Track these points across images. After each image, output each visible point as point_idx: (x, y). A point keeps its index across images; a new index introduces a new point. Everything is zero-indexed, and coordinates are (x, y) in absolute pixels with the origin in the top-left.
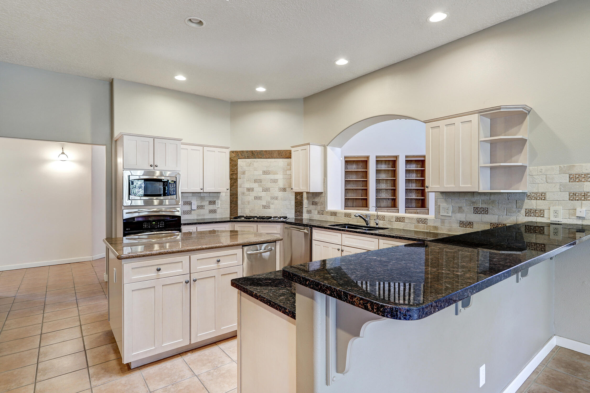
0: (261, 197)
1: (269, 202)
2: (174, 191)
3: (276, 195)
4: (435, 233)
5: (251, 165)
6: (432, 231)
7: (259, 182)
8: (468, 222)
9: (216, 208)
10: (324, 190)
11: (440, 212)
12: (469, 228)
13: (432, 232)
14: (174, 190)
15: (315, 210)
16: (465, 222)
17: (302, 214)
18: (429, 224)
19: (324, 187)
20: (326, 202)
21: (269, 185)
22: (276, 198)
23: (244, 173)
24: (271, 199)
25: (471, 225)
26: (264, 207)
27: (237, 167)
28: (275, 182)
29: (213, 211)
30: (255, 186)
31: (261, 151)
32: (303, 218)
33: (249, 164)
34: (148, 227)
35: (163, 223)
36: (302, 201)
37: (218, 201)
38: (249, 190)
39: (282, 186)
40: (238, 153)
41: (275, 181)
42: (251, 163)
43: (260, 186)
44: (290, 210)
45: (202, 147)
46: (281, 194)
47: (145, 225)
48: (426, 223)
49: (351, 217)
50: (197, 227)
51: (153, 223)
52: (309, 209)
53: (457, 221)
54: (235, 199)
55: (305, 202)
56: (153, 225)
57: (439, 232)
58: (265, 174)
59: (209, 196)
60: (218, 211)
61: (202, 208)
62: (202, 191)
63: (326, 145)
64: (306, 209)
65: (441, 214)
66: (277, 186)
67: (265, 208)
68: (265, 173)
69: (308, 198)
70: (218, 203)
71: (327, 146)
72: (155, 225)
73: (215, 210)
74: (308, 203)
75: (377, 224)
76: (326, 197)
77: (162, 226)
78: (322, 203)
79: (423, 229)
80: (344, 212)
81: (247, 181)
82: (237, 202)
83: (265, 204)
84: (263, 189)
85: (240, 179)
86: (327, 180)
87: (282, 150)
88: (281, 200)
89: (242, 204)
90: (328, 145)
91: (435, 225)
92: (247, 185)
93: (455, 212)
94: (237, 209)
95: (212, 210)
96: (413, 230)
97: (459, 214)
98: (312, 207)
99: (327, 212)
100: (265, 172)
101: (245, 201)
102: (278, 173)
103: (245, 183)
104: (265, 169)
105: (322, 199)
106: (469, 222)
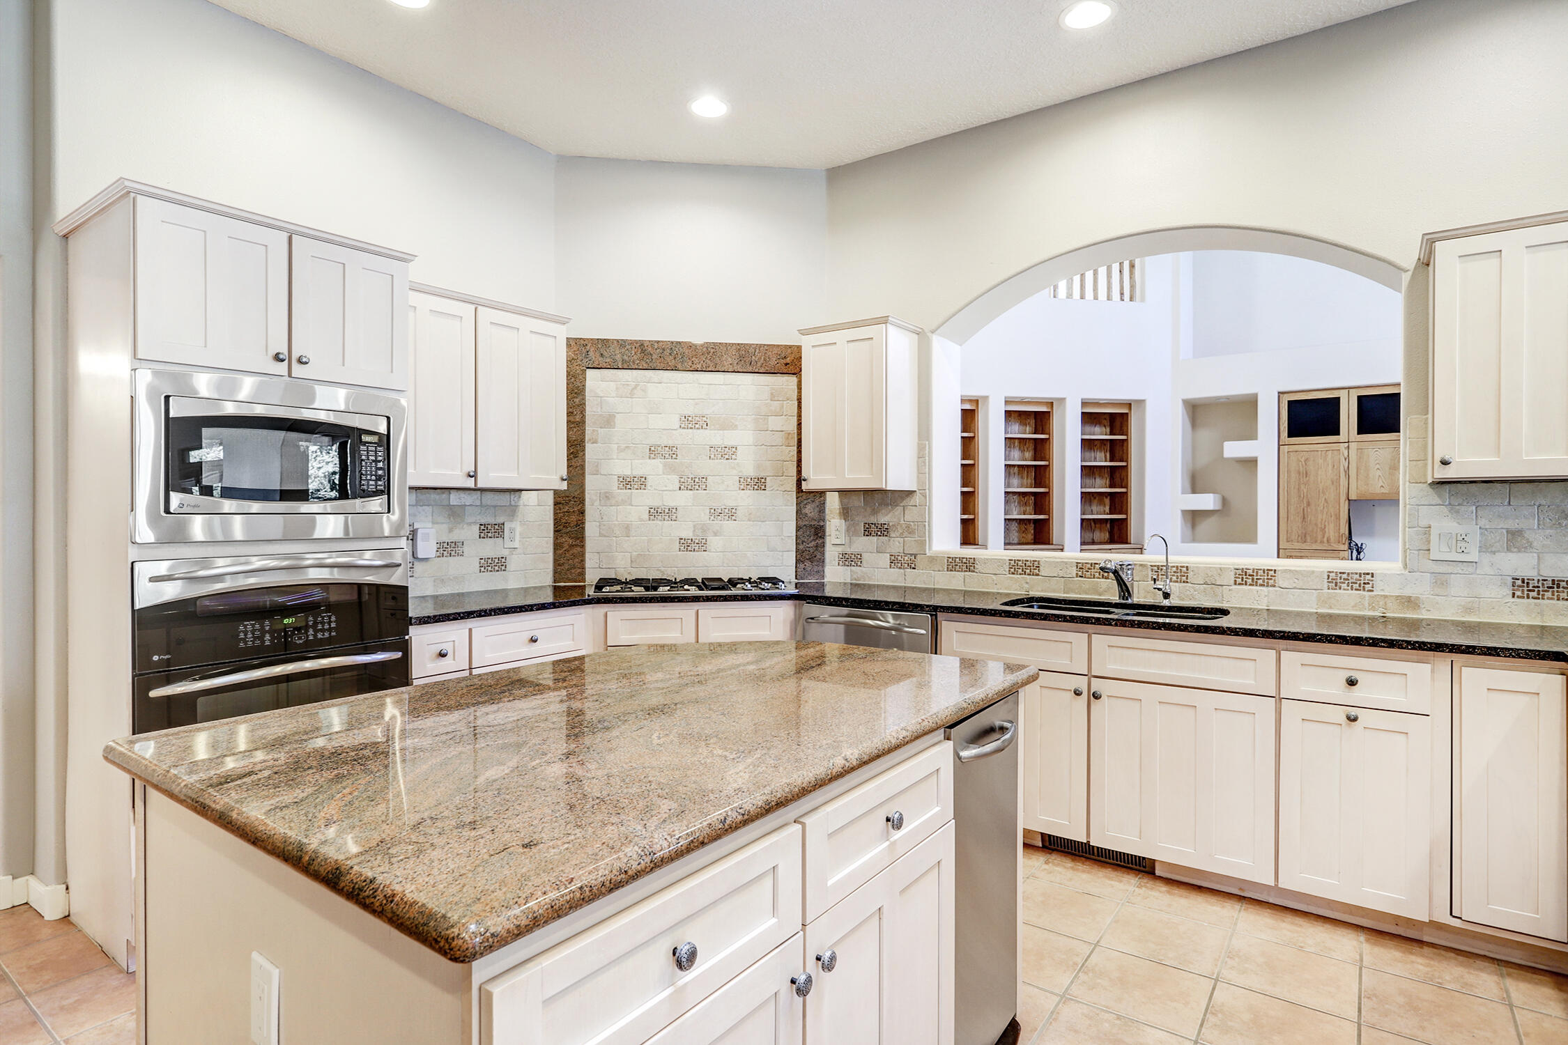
0: (674, 510)
1: (704, 529)
2: (379, 478)
3: (731, 504)
4: (1404, 619)
5: (635, 391)
6: (1393, 612)
7: (667, 456)
8: (1550, 579)
9: (505, 553)
10: (920, 481)
11: (1429, 550)
12: (1552, 599)
13: (1394, 619)
14: (380, 472)
15: (878, 552)
16: (1536, 582)
17: (823, 566)
18: (1383, 590)
19: (920, 472)
20: (927, 524)
21: (704, 466)
22: (731, 514)
23: (609, 421)
24: (712, 518)
25: (1561, 589)
26: (687, 545)
27: (584, 399)
28: (727, 456)
29: (496, 565)
30: (652, 468)
31: (677, 342)
32: (826, 580)
33: (630, 388)
34: (263, 642)
35: (333, 618)
36: (822, 524)
37: (513, 525)
38: (627, 483)
39: (750, 471)
40: (588, 348)
41: (727, 453)
42: (637, 386)
43: (670, 469)
44: (781, 553)
45: (473, 307)
46: (746, 500)
47: (246, 635)
48: (1366, 586)
49: (1038, 575)
50: (470, 630)
51: (286, 621)
52: (848, 551)
53: (1500, 577)
54: (574, 518)
55: (835, 526)
56: (286, 632)
57: (1423, 615)
58: (690, 426)
59: (481, 505)
60: (512, 564)
61: (453, 553)
62: (470, 483)
63: (926, 331)
64: (840, 549)
65: (1435, 555)
66: (735, 472)
67: (689, 548)
68: (689, 422)
69: (845, 513)
70: (512, 531)
71: (933, 332)
72: (295, 629)
73: (503, 560)
74: (848, 530)
75: (1166, 596)
76: (926, 506)
77: (327, 635)
78: (908, 527)
79: (1353, 607)
80: (1008, 556)
81: (620, 450)
82: (583, 528)
83: (687, 534)
84: (682, 480)
85: (595, 442)
86: (930, 448)
87: (751, 345)
88: (749, 520)
89: (601, 535)
90: (937, 330)
91: (1407, 592)
92: (622, 466)
93: (1494, 549)
94: (583, 554)
95: (490, 561)
96: (1311, 614)
97: (1510, 555)
98: (863, 544)
99: (933, 559)
100: (690, 419)
101: (615, 525)
102: (736, 426)
103: (615, 457)
104: (689, 411)
105: (911, 515)
106: (1553, 580)
